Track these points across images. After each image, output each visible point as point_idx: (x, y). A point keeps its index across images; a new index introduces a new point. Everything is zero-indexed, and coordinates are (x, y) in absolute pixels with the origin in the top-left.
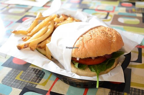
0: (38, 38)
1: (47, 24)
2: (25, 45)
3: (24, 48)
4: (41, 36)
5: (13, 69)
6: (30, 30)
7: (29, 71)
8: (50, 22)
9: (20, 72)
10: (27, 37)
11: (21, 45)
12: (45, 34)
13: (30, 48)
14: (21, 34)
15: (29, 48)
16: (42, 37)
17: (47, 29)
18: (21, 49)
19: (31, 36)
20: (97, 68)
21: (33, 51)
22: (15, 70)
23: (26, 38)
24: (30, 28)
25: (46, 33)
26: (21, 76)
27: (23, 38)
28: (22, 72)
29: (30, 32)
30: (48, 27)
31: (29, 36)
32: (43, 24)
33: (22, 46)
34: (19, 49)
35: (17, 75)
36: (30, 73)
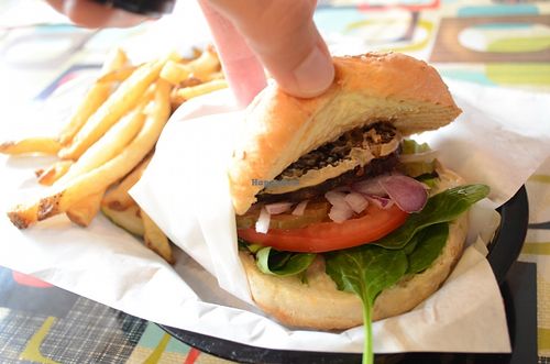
0: (101, 168)
1: (142, 98)
2: (42, 207)
3: (40, 219)
4: (116, 153)
5: (11, 313)
6: (69, 134)
7: (79, 313)
8: (153, 87)
9: (40, 325)
10: (59, 167)
11: (27, 208)
12: (132, 145)
13: (68, 214)
14: (36, 154)
15: (63, 217)
16: (120, 158)
17: (143, 118)
18: (26, 227)
19: (75, 159)
20: (364, 272)
21: (83, 226)
22: (19, 316)
23: (53, 172)
24: (73, 125)
25: (136, 141)
26: (43, 341)
27: (38, 174)
28: (51, 320)
29: (68, 142)
30: (143, 108)
31: (65, 159)
32: (125, 99)
33: (31, 209)
34: (20, 228)
35: (29, 339)
36: (83, 327)
